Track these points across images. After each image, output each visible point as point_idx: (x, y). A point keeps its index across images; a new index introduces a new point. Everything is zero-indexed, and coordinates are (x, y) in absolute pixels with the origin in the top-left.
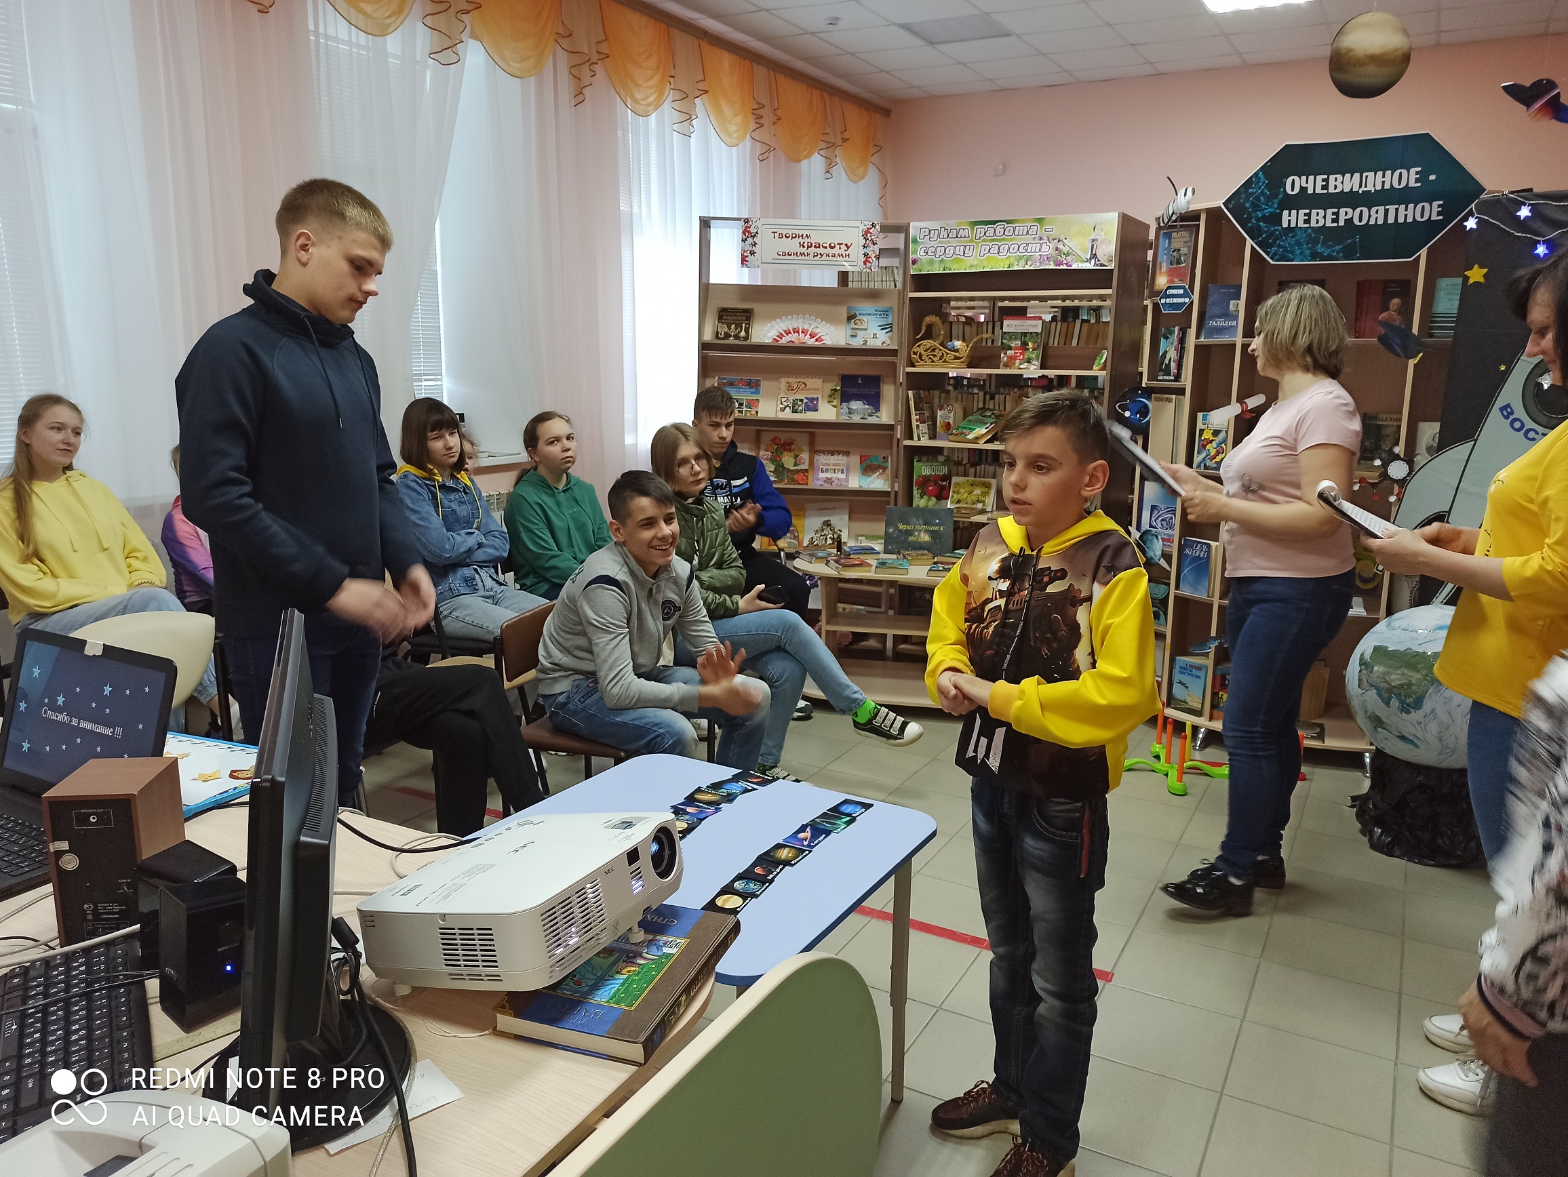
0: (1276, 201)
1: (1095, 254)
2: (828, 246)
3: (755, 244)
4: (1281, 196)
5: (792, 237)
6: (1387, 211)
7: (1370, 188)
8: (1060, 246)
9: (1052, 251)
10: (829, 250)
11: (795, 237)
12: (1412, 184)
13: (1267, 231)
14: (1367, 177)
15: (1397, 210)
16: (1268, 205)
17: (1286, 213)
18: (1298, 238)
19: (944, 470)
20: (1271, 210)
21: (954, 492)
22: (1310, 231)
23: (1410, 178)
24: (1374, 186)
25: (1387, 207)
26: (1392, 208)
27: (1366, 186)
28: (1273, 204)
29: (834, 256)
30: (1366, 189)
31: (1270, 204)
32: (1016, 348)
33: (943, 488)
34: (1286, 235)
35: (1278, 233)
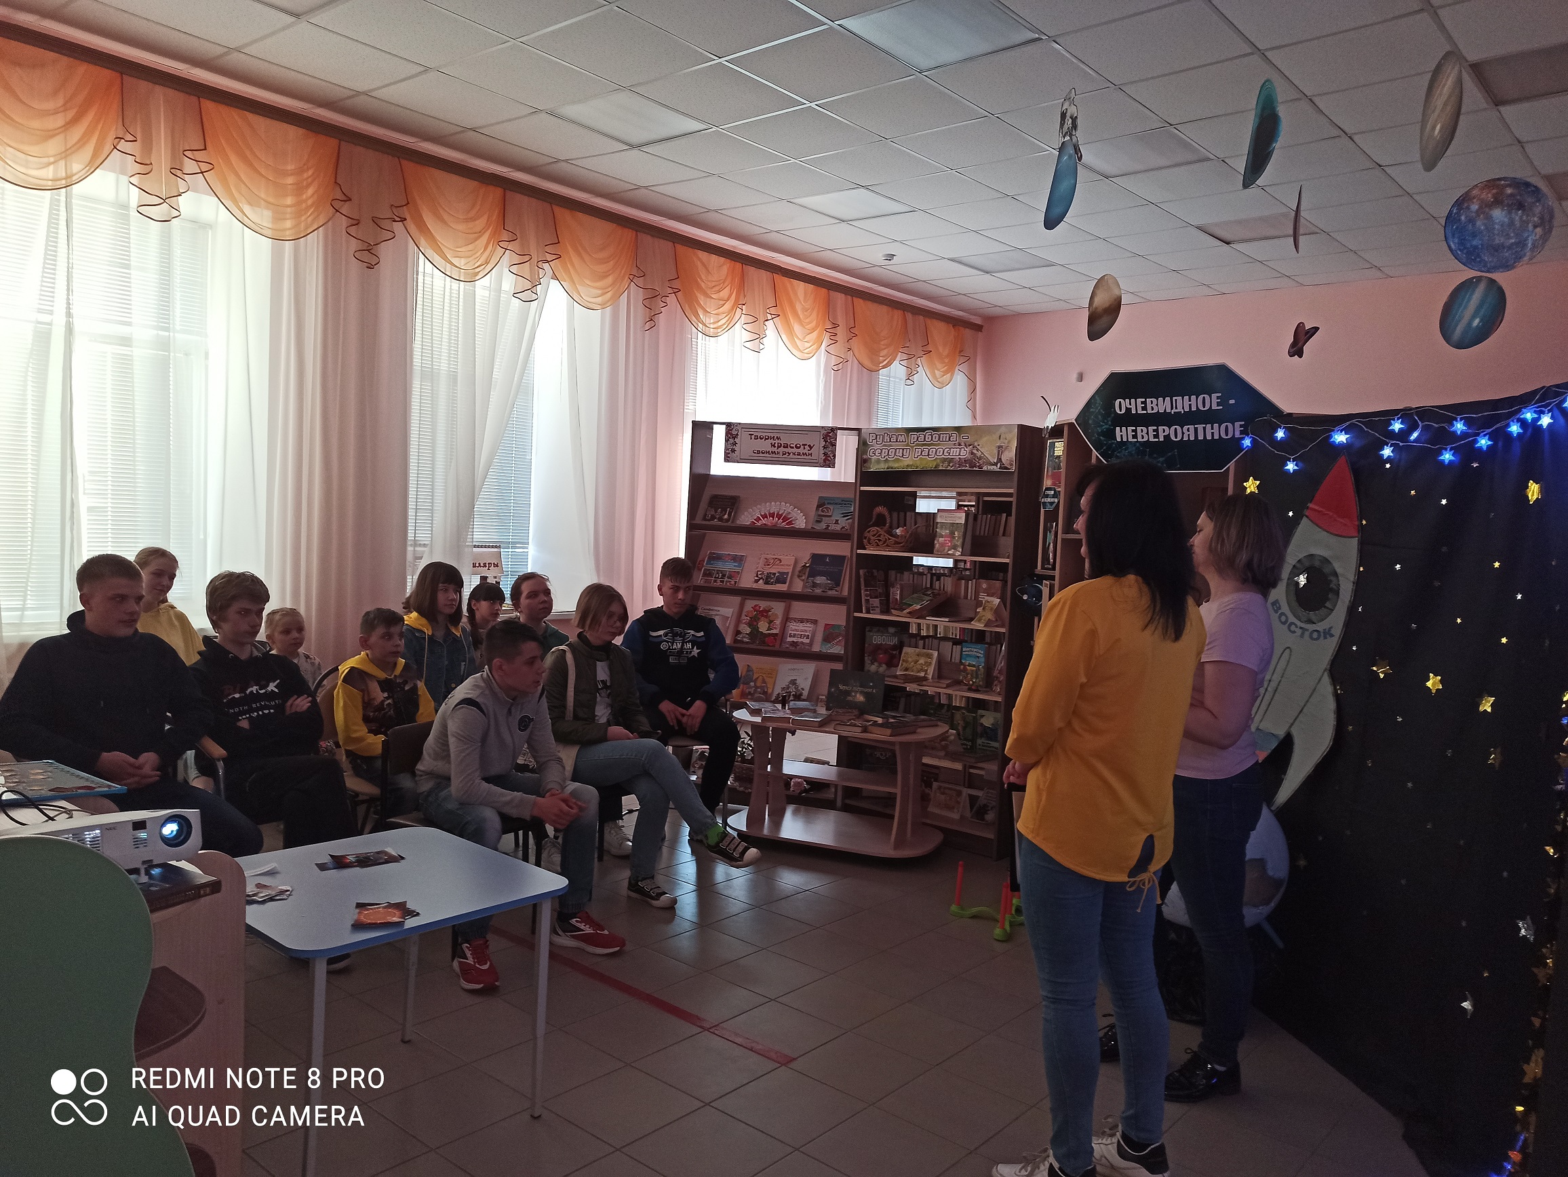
0: (1109, 419)
1: (1001, 459)
2: (794, 446)
3: (735, 444)
4: (1113, 415)
5: (766, 439)
6: (1196, 429)
7: (1180, 409)
8: (975, 451)
9: (968, 456)
10: (795, 450)
11: (767, 439)
12: (1214, 407)
13: (1106, 444)
14: (1176, 400)
15: (1204, 428)
16: (1104, 423)
17: (1118, 429)
18: (1130, 450)
19: (894, 641)
20: (1107, 426)
21: (903, 661)
22: (1138, 444)
23: (1212, 402)
24: (1183, 408)
25: (1196, 426)
26: (1200, 427)
27: (1176, 408)
28: (1108, 422)
29: (799, 454)
30: (1176, 411)
31: (1106, 421)
32: (946, 536)
33: (893, 657)
34: (1121, 447)
35: (1114, 446)
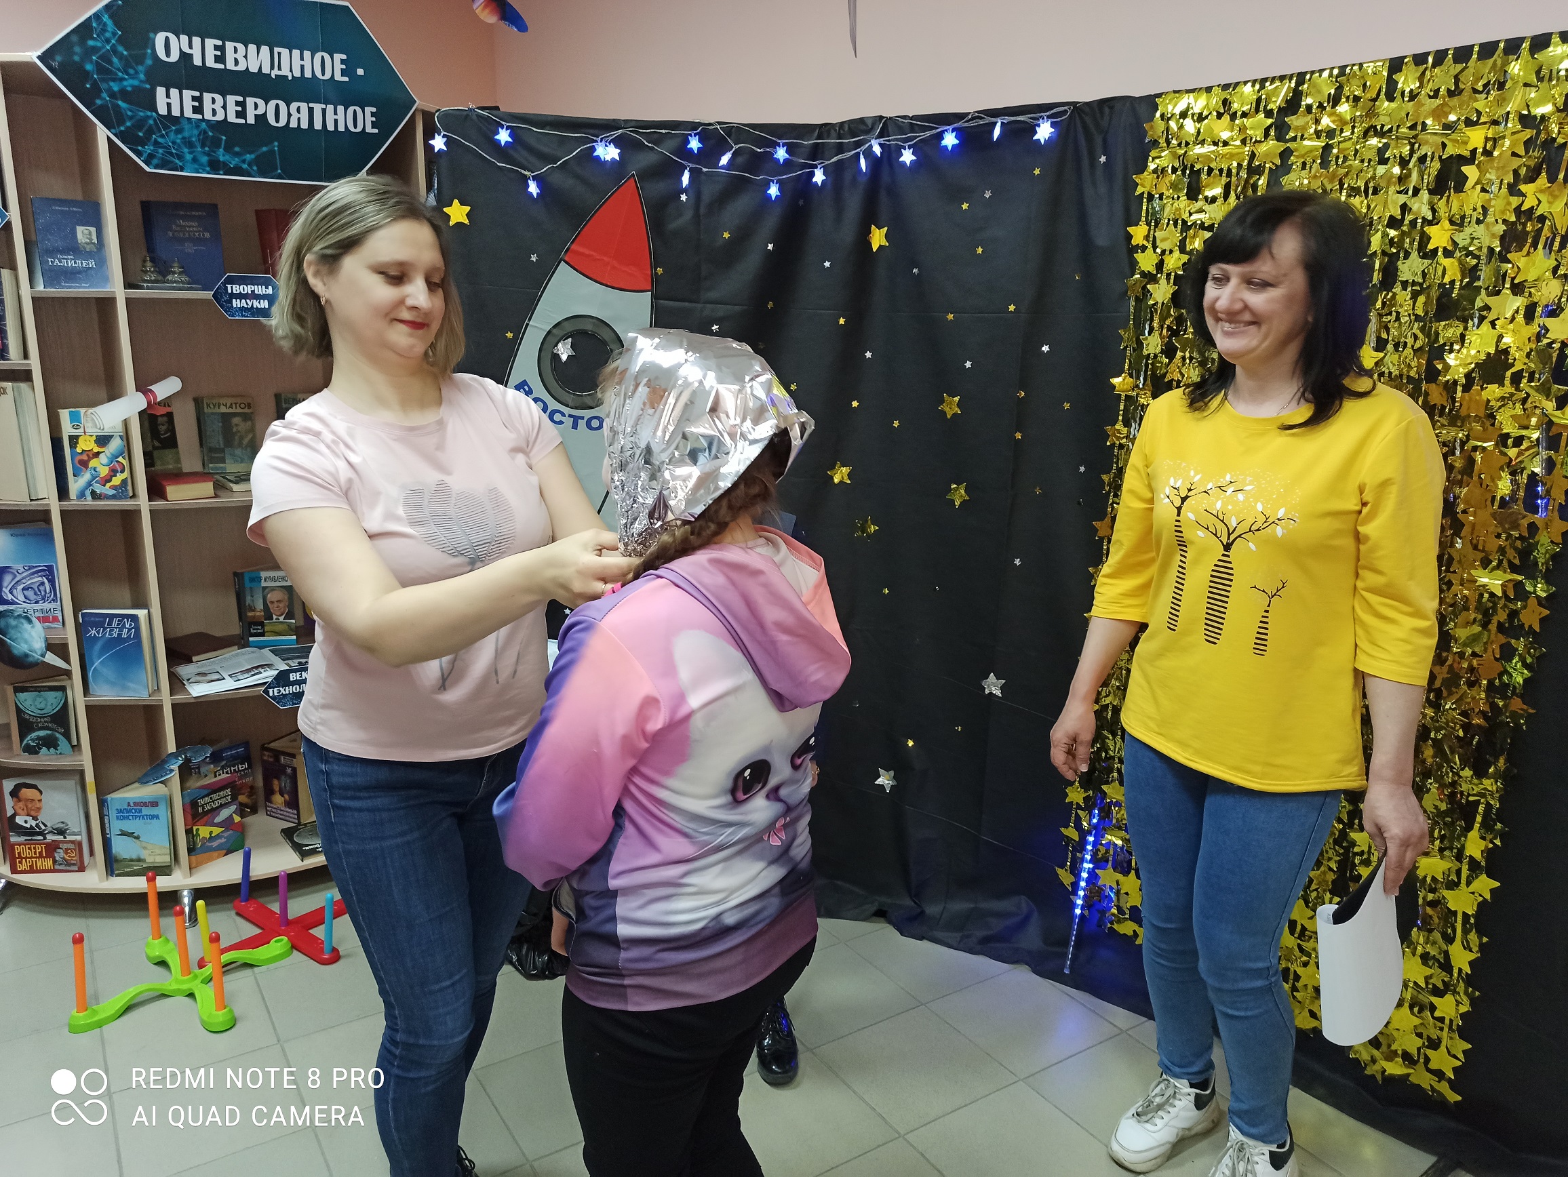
0: (140, 68)
4: (149, 62)
6: (311, 111)
7: (285, 72)
12: (337, 76)
13: (131, 118)
14: (279, 54)
15: (324, 111)
16: (127, 74)
17: (161, 90)
18: (186, 134)
20: (136, 83)
22: (204, 125)
23: (335, 67)
24: (291, 71)
25: (311, 105)
26: (318, 108)
27: (280, 69)
28: (136, 73)
30: (279, 73)
31: (131, 71)
34: (166, 127)
35: (151, 122)
